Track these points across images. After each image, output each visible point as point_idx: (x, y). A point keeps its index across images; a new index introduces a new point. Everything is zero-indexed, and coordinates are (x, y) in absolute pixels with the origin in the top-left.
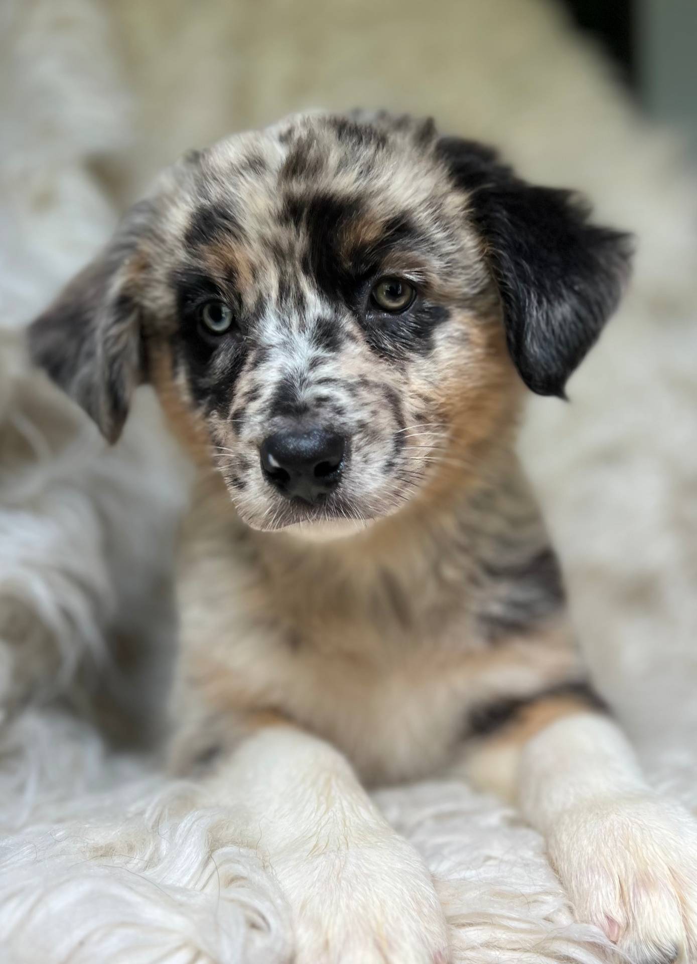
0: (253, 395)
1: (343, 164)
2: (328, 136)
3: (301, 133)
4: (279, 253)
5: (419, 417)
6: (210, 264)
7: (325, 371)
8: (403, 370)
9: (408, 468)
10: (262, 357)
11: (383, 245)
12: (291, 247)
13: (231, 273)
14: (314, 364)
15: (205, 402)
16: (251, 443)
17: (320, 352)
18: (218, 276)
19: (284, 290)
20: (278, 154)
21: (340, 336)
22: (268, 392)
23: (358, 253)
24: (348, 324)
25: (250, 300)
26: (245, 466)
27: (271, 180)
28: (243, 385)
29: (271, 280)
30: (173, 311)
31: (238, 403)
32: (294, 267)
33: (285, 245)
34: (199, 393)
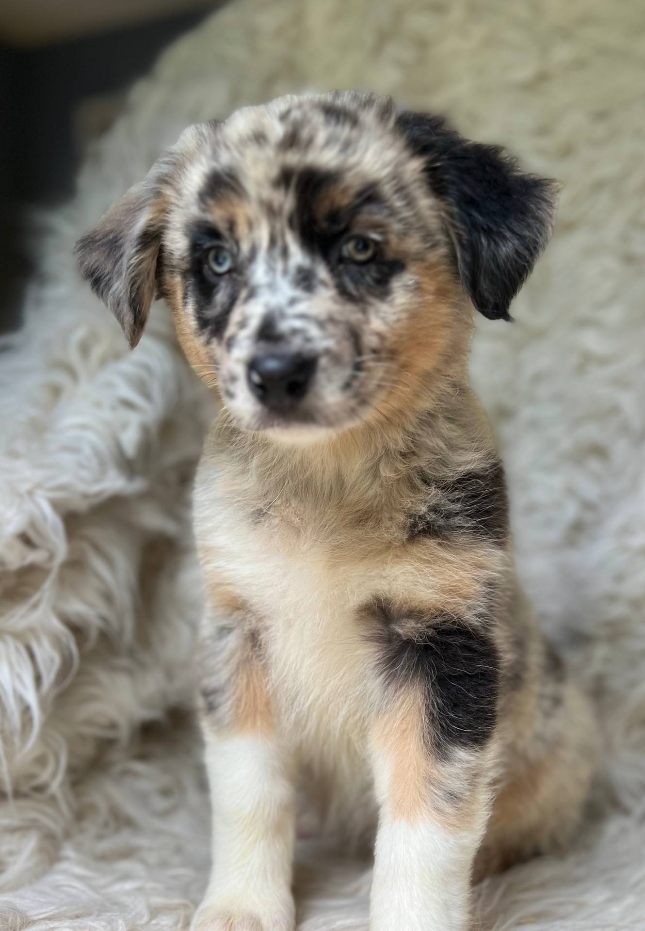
0: (242, 325)
1: (328, 143)
2: (318, 118)
3: (296, 114)
4: (271, 211)
5: (374, 351)
6: (216, 216)
7: (301, 308)
8: (364, 312)
9: (363, 390)
10: (252, 294)
11: (355, 210)
12: (281, 208)
13: (232, 225)
14: (293, 302)
15: (207, 331)
16: (238, 361)
17: (298, 293)
18: (222, 227)
19: (273, 241)
20: (277, 131)
21: (315, 282)
22: (254, 323)
23: (334, 216)
24: (322, 272)
25: (245, 247)
26: (233, 379)
27: (270, 152)
28: (236, 316)
29: (263, 234)
30: (186, 254)
31: (231, 330)
32: (282, 224)
33: (276, 204)
34: (203, 323)
